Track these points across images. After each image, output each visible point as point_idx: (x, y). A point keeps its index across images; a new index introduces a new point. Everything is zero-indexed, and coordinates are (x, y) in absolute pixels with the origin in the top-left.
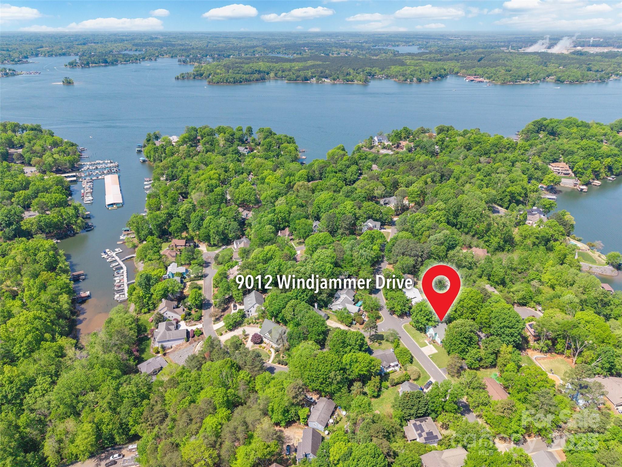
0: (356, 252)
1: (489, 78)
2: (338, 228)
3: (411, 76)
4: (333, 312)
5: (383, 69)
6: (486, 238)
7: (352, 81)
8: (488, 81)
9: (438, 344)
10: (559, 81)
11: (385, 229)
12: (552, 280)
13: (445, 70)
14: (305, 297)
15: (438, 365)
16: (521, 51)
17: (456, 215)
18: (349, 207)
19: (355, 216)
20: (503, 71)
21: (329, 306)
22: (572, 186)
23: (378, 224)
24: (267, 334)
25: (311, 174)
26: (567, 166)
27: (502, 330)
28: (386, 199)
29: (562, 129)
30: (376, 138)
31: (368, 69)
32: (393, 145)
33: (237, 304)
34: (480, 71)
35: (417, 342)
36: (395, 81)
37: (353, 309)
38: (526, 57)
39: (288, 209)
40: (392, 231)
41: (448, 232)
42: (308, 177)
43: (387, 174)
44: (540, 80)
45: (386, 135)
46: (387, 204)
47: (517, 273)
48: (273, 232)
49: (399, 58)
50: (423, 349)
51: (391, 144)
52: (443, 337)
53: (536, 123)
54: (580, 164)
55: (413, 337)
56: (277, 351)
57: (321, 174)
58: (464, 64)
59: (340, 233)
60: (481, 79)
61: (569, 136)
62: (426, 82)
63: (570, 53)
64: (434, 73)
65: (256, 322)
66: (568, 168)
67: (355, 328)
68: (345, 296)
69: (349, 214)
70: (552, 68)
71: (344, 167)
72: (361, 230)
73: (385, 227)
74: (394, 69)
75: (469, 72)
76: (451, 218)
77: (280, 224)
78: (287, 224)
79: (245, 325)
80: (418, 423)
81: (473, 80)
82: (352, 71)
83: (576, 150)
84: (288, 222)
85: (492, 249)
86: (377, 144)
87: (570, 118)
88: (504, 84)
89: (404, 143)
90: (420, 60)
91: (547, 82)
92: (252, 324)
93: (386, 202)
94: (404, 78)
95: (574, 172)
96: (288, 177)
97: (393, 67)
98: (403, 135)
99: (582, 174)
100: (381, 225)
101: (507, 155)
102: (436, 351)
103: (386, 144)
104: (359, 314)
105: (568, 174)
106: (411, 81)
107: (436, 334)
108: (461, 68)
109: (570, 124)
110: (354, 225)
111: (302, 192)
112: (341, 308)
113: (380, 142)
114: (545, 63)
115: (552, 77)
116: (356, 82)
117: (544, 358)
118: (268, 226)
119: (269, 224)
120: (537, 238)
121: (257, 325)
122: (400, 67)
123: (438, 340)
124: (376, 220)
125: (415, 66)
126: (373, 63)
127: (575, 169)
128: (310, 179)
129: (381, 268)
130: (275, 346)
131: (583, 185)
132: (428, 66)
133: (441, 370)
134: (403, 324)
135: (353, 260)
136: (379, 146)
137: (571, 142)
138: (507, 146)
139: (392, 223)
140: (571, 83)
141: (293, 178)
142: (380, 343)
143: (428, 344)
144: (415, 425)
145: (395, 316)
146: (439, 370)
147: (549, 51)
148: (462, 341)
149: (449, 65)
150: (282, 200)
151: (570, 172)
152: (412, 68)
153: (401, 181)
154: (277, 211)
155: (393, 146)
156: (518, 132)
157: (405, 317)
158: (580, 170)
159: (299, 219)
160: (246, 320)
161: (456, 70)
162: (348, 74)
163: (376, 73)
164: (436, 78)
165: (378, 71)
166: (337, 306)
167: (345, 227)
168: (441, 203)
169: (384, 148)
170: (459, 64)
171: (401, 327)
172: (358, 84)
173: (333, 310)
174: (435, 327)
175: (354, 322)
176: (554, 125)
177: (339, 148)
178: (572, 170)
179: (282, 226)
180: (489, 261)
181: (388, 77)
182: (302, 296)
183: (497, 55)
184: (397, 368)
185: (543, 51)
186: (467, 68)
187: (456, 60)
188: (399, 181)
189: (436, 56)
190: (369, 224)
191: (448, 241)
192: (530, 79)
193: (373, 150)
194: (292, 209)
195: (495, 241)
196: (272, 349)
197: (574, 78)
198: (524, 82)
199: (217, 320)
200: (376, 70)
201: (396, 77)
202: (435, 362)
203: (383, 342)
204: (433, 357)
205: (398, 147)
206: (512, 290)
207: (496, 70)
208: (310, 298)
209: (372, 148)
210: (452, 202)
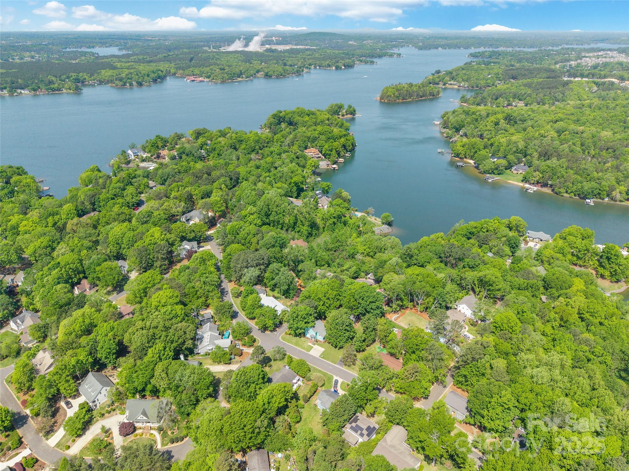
0: (197, 281)
1: (208, 77)
2: (153, 261)
3: (129, 80)
4: (202, 356)
5: (92, 75)
6: (297, 229)
7: (59, 90)
8: (208, 80)
9: (321, 342)
10: (267, 76)
11: (203, 247)
12: (367, 250)
13: (162, 72)
14: (170, 353)
15: (332, 362)
16: (222, 49)
17: (268, 215)
18: (157, 235)
19: (168, 242)
20: (218, 70)
21: (196, 351)
22: (326, 167)
23: (195, 244)
24: (141, 417)
25: (80, 207)
26: (317, 150)
27: (370, 307)
28: (187, 215)
29: (297, 118)
30: (130, 152)
31: (74, 75)
32: (152, 156)
33: (70, 400)
34: (197, 71)
35: (302, 348)
36: (111, 86)
37: (225, 343)
38: (231, 56)
39: (77, 257)
40: (211, 247)
41: (273, 233)
42: (78, 211)
43: (176, 189)
44: (252, 76)
45: (139, 146)
46: (189, 220)
47: (333, 252)
48: (69, 292)
49: (103, 61)
50: (312, 353)
51: (149, 155)
52: (325, 334)
53: (274, 116)
54: (326, 147)
55: (296, 345)
56: (160, 429)
57: (93, 204)
58: (177, 64)
59: (158, 266)
60: (201, 79)
61: (304, 124)
62: (147, 86)
63: (264, 51)
64: (153, 75)
65: (111, 409)
66: (318, 152)
67: (237, 362)
68: (209, 333)
69: (162, 242)
70: (256, 64)
71: (118, 190)
72: (179, 255)
73: (202, 244)
74: (106, 73)
75: (187, 72)
76: (264, 219)
77: (72, 278)
78: (81, 276)
79: (98, 420)
80: (354, 425)
81: (194, 80)
82: (54, 79)
83: (317, 136)
84: (84, 272)
85: (305, 238)
86: (133, 157)
87: (298, 108)
88: (223, 82)
89: (165, 152)
90: (129, 62)
91: (258, 77)
92: (107, 415)
93: (188, 218)
94: (121, 83)
95: (323, 155)
96: (51, 218)
97: (103, 72)
98: (160, 144)
99: (330, 155)
100: (198, 244)
101: (272, 149)
102: (323, 349)
103: (144, 156)
104: (233, 346)
105: (320, 157)
106: (131, 85)
107: (316, 334)
108: (178, 68)
109: (301, 113)
110: (171, 252)
111: (82, 231)
112: (211, 348)
113: (136, 155)
114: (249, 61)
115: (261, 73)
116: (64, 91)
117: (399, 317)
118: (59, 286)
119: (59, 283)
120: (334, 217)
121: (114, 413)
122: (111, 71)
123: (320, 338)
124: (190, 240)
125: (128, 68)
126: (77, 68)
127: (323, 152)
128: (81, 213)
129: (224, 289)
130: (156, 425)
131: (333, 164)
132: (143, 68)
133: (337, 364)
134: (279, 337)
135: (197, 291)
136: (137, 160)
137: (310, 129)
138: (267, 140)
139: (208, 239)
140: (278, 77)
141: (58, 216)
142: (270, 366)
143: (313, 346)
144: (352, 428)
145: (268, 332)
146: (336, 365)
147: (246, 49)
148: (345, 330)
149: (164, 66)
150: (61, 248)
151: (320, 155)
152: (127, 71)
153: (195, 193)
154: (62, 264)
155: (153, 158)
156: (261, 126)
157: (277, 329)
158: (327, 152)
159: (99, 265)
160: (95, 413)
161: (173, 71)
162: (51, 82)
163: (85, 79)
164: (156, 80)
165: (87, 78)
166: (205, 347)
167: (162, 258)
168: (251, 207)
169: (143, 160)
170: (173, 65)
171: (279, 341)
172: (67, 93)
173: (202, 354)
174: (314, 327)
175: (233, 356)
176: (290, 116)
177: (93, 170)
178: (321, 153)
179: (75, 280)
180: (311, 249)
181: (101, 82)
182: (166, 353)
183: (204, 55)
184: (299, 383)
185: (241, 49)
186: (183, 69)
187: (168, 61)
188: (193, 193)
189: (145, 57)
190: (186, 246)
191: (278, 242)
192: (244, 76)
193: (131, 165)
194: (82, 255)
195: (305, 229)
196: (152, 432)
197: (278, 73)
198: (240, 79)
199: (50, 432)
200: (83, 75)
201: (112, 81)
202: (328, 359)
203: (272, 363)
204: (323, 355)
205: (158, 157)
206: (345, 268)
207: (211, 69)
208: (174, 352)
209: (129, 162)
210: (260, 203)
